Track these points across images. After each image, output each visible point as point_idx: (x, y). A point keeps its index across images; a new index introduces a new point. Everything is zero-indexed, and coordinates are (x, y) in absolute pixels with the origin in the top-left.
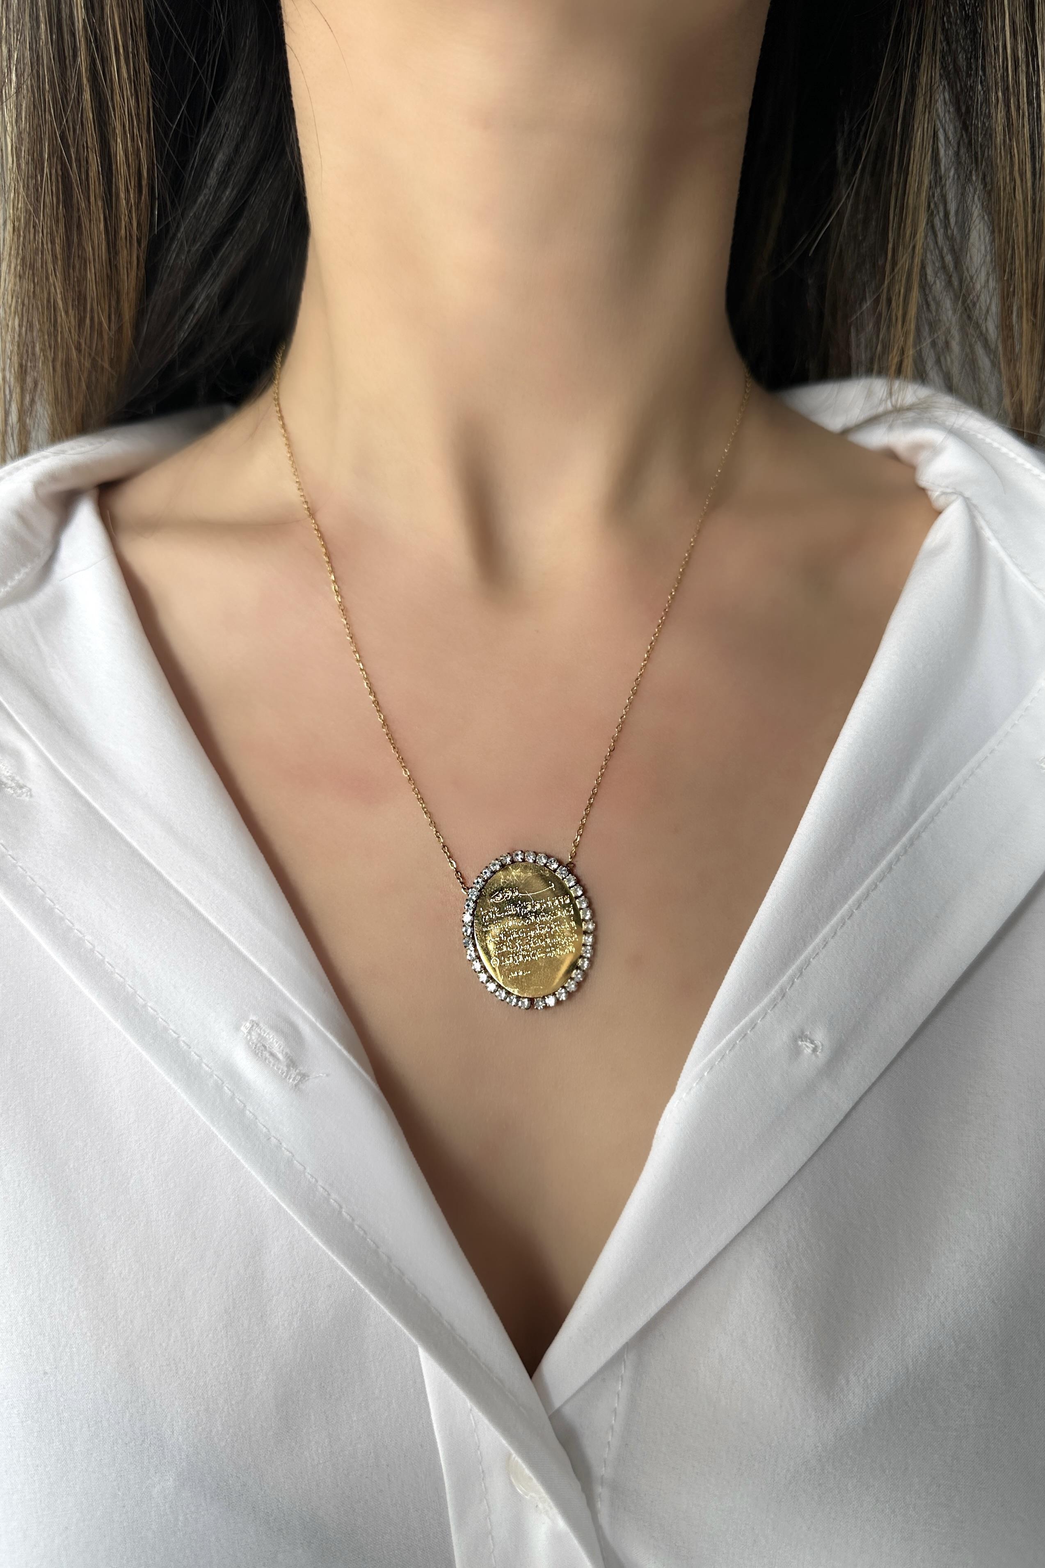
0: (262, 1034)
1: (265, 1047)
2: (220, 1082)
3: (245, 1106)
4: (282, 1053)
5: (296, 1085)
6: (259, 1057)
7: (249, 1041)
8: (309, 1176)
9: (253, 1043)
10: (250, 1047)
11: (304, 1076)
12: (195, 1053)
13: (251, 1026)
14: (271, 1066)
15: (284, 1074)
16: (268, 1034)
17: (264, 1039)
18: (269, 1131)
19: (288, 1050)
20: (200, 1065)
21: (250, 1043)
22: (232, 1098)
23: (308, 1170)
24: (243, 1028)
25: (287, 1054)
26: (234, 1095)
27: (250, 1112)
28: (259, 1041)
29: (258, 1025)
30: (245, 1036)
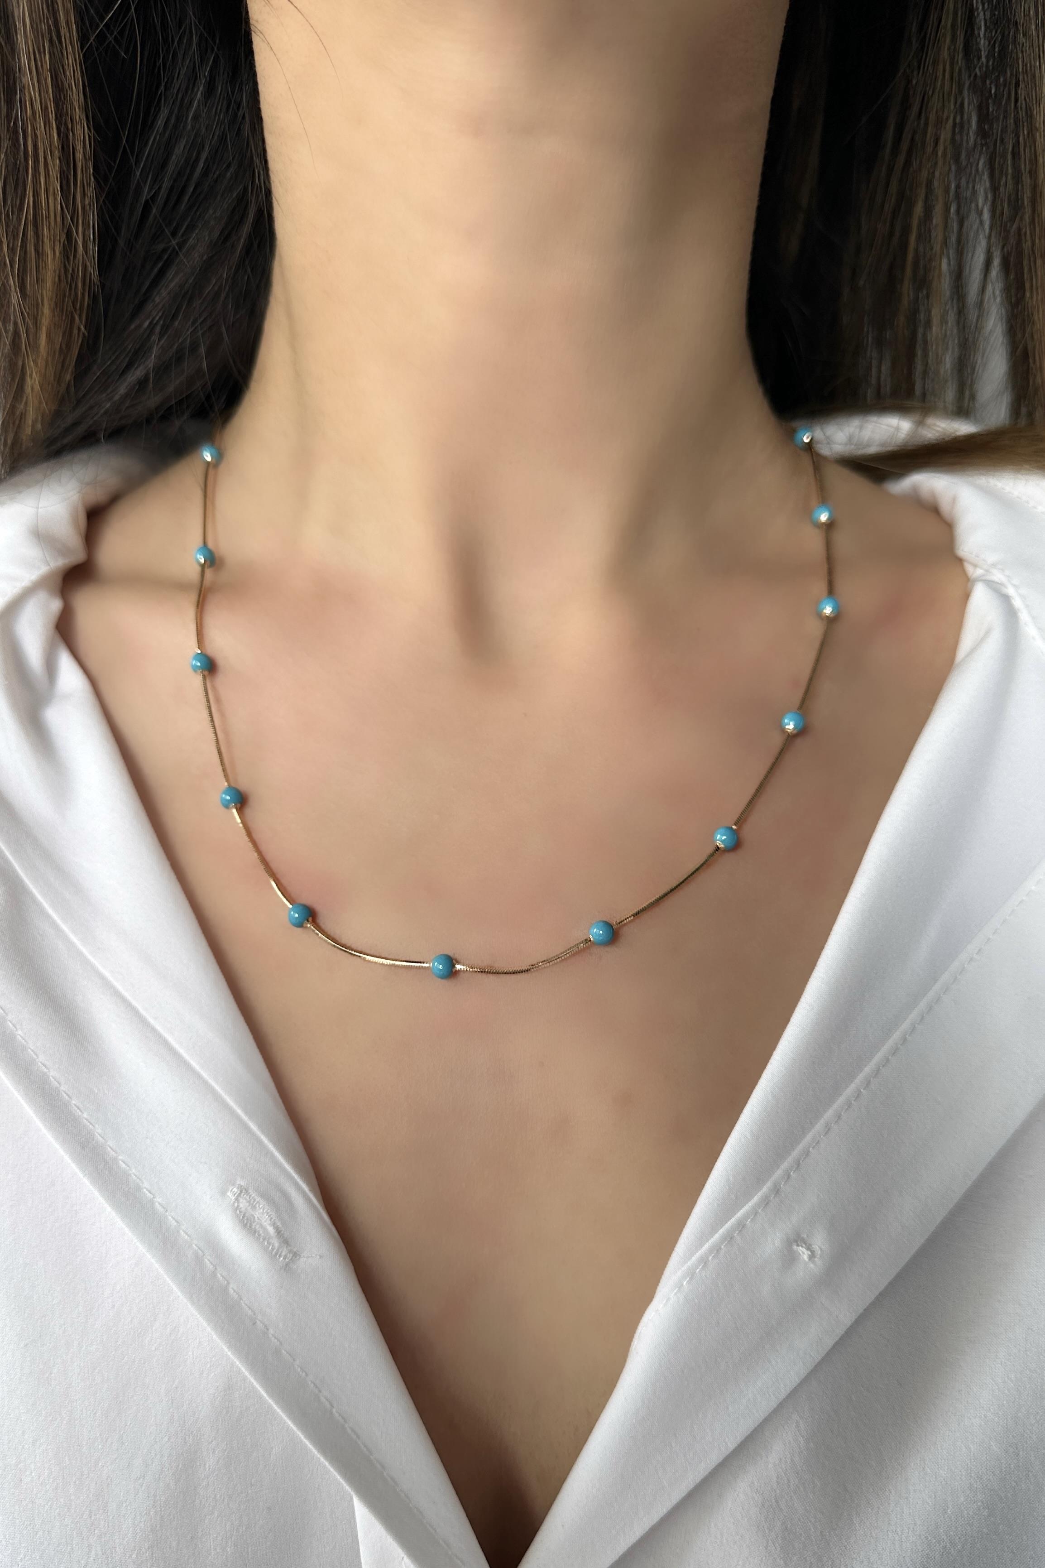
0: (251, 1202)
1: (254, 1218)
2: (200, 1253)
3: (228, 1283)
4: (274, 1226)
5: (287, 1264)
6: (248, 1229)
7: (237, 1209)
8: (299, 1369)
9: (240, 1212)
10: (237, 1216)
12: (172, 1217)
13: (239, 1192)
14: (261, 1240)
15: (275, 1251)
16: (257, 1202)
17: (254, 1208)
18: (254, 1314)
19: (278, 1224)
20: (178, 1232)
21: (238, 1212)
22: (214, 1275)
23: (297, 1362)
24: (229, 1194)
25: (278, 1227)
26: (216, 1269)
27: (235, 1290)
28: (248, 1210)
29: (247, 1191)
30: (232, 1202)
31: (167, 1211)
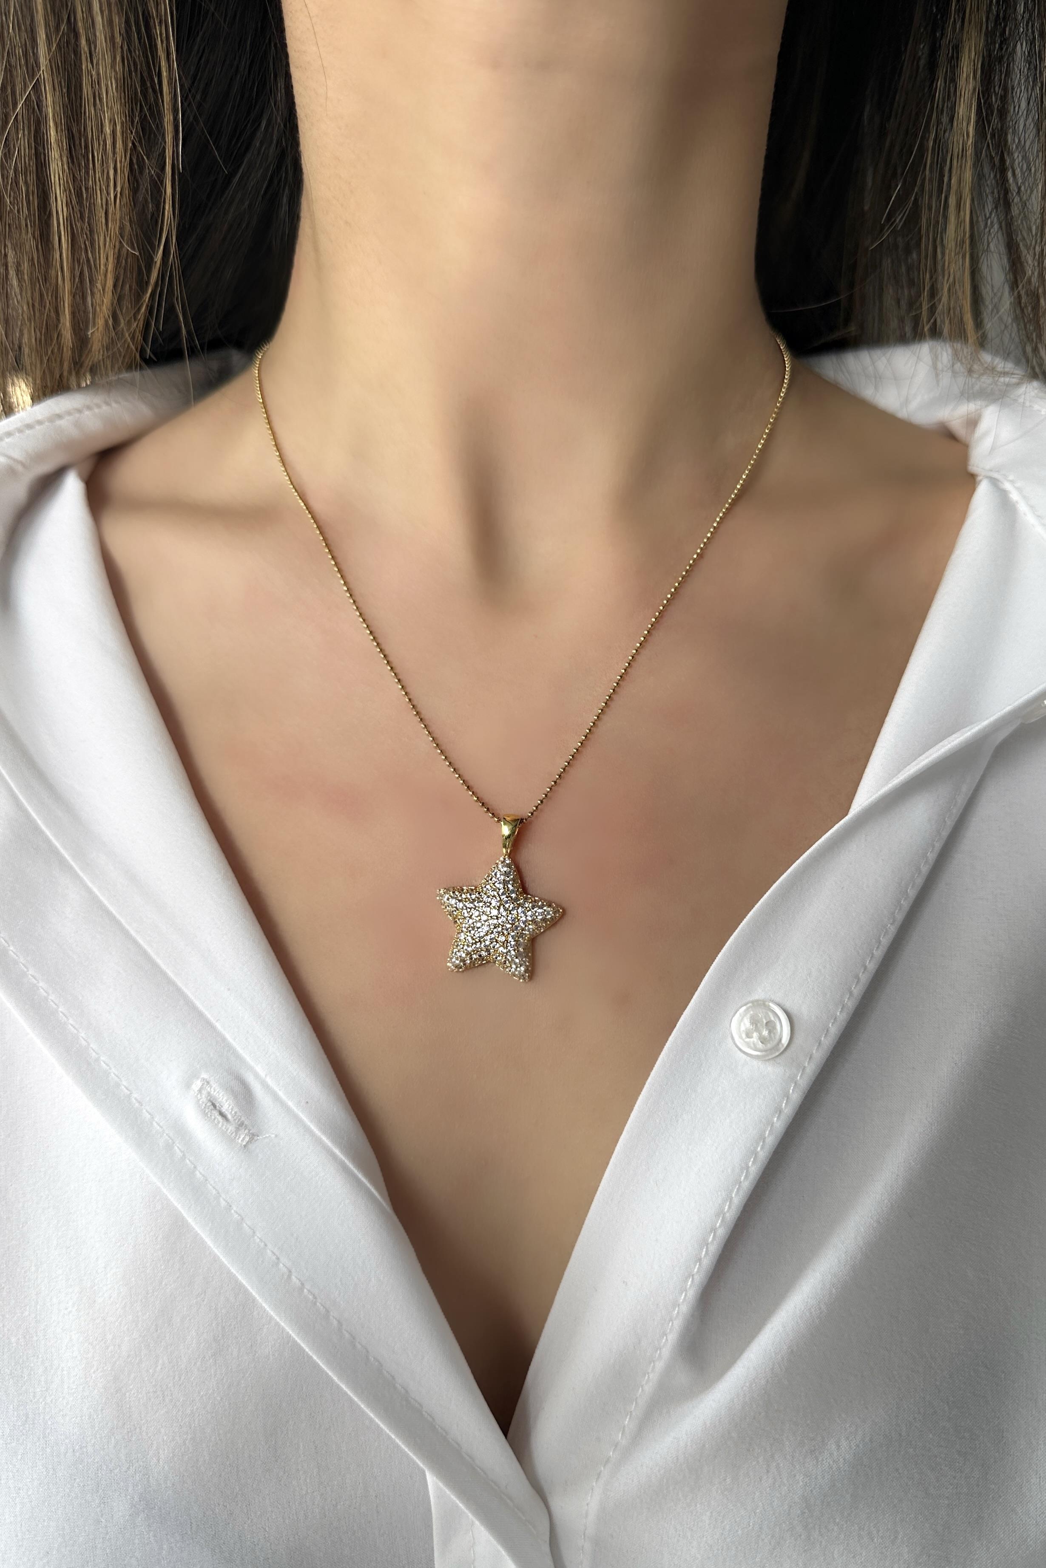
2: (171, 1141)
4: (232, 1113)
7: (199, 1100)
8: (259, 1240)
9: (203, 1102)
14: (221, 1126)
24: (194, 1086)
30: (196, 1094)
31: (141, 1105)
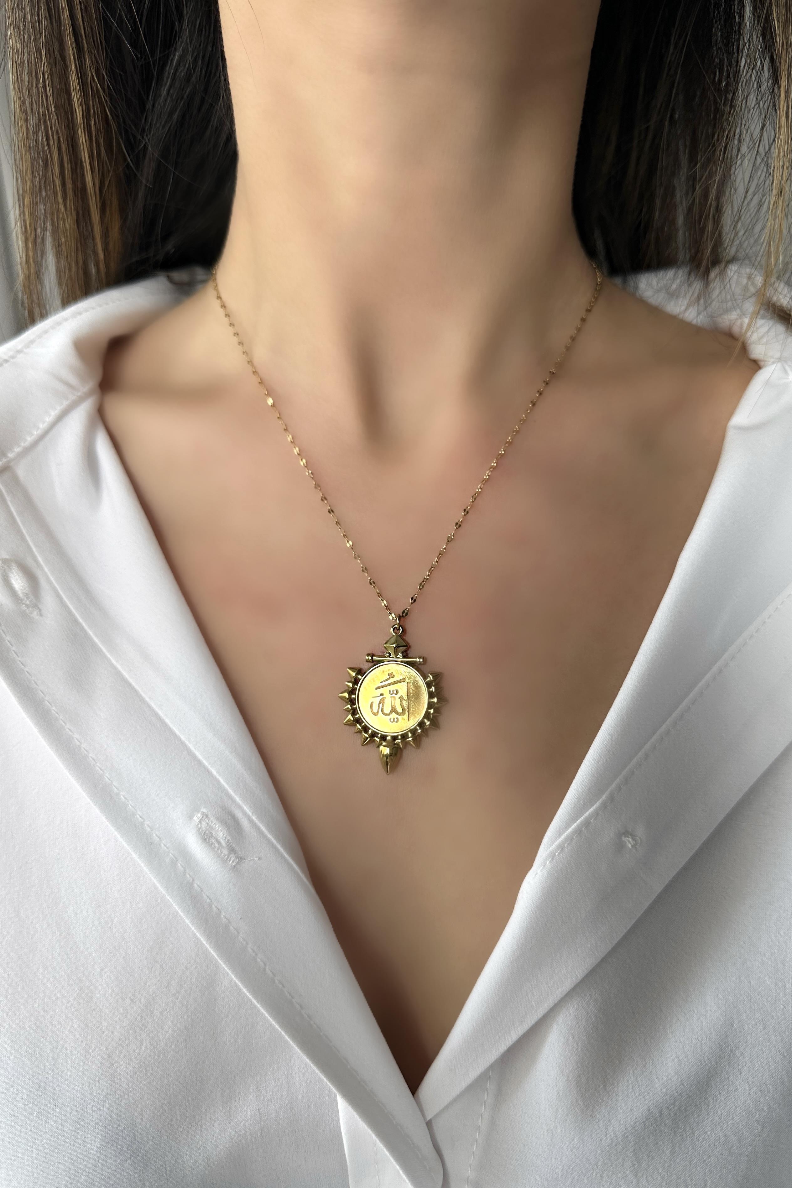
0: (210, 824)
1: (212, 834)
6: (207, 842)
11: (241, 859)
13: (202, 816)
15: (226, 857)
16: (215, 823)
17: (212, 828)
19: (229, 838)
21: (201, 831)
25: (228, 840)
26: (185, 870)
27: (198, 885)
28: (208, 829)
